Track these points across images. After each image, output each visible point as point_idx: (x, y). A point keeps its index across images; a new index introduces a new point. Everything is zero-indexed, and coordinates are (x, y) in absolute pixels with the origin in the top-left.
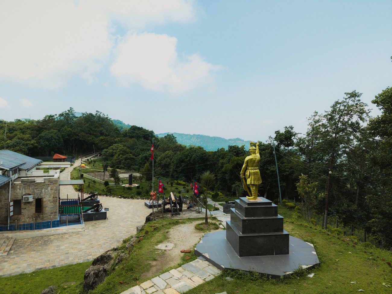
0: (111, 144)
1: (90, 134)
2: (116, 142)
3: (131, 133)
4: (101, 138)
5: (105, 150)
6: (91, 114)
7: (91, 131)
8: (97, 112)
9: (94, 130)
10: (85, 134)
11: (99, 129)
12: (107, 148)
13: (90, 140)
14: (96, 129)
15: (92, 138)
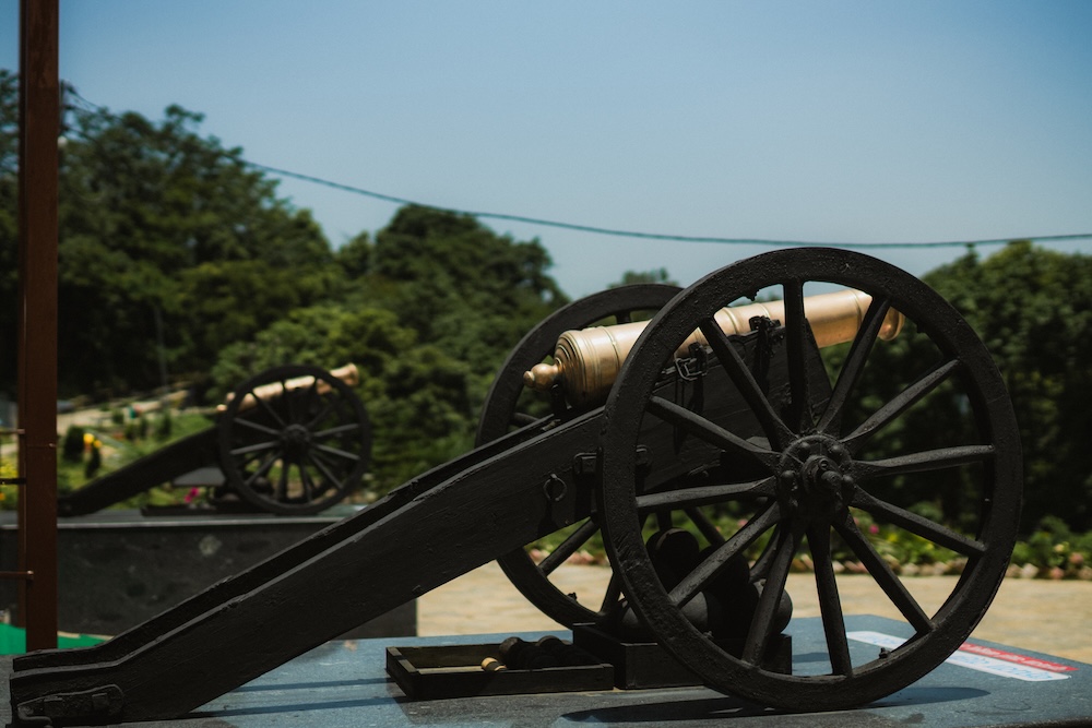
0: (279, 306)
1: (136, 254)
2: (307, 299)
3: (394, 257)
4: (208, 269)
5: (238, 349)
6: (134, 122)
7: (138, 233)
8: (174, 118)
9: (157, 228)
10: (100, 250)
11: (190, 222)
12: (249, 336)
13: (134, 287)
14: (174, 219)
15: (147, 280)
